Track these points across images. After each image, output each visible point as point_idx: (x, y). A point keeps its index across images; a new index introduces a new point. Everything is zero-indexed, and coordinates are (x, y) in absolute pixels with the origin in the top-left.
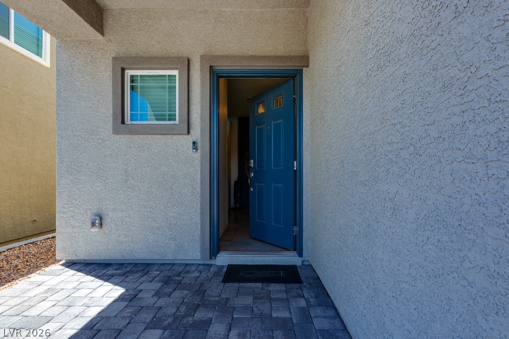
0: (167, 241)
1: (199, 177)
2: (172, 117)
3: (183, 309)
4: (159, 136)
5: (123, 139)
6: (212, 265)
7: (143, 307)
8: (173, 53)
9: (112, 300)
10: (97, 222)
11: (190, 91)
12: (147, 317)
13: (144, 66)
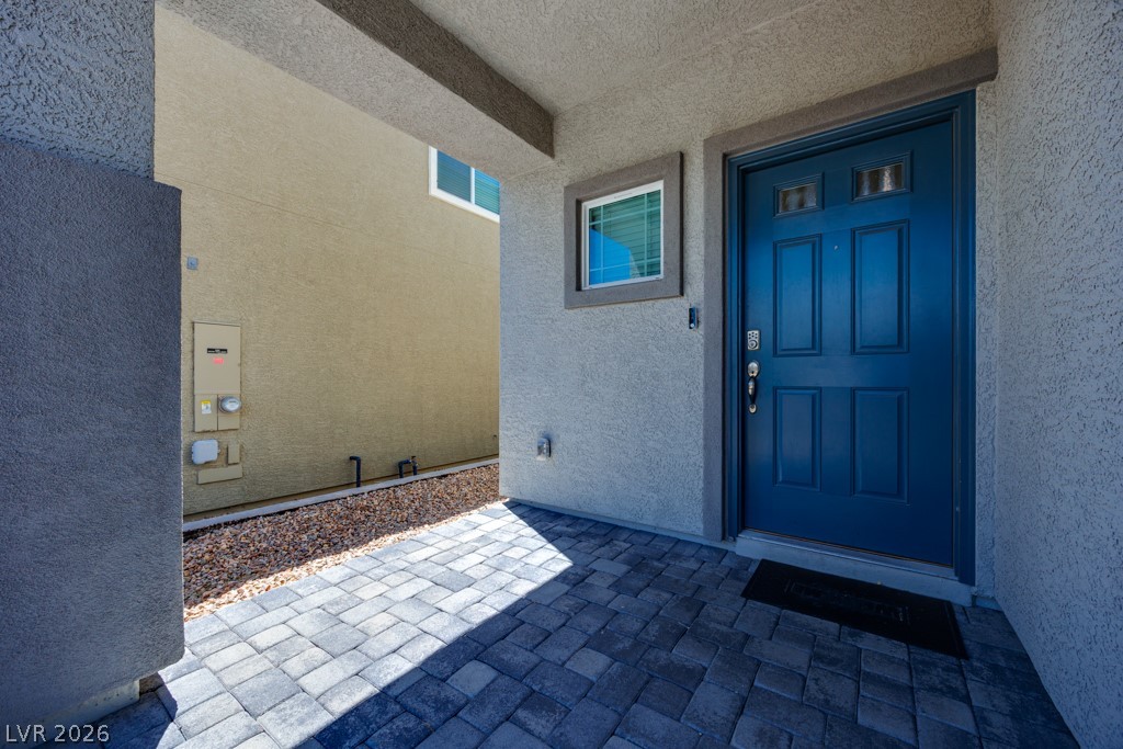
0: (644, 492)
1: (702, 376)
2: (653, 269)
3: (654, 629)
4: (632, 305)
5: (579, 315)
6: (727, 551)
7: (589, 602)
8: (655, 152)
9: (551, 576)
10: (545, 446)
11: (685, 213)
12: (591, 623)
13: (609, 188)
